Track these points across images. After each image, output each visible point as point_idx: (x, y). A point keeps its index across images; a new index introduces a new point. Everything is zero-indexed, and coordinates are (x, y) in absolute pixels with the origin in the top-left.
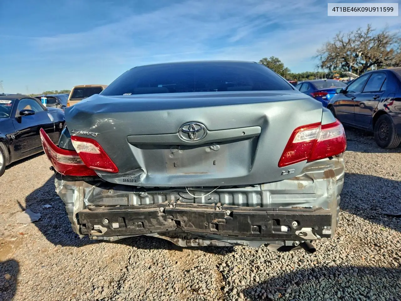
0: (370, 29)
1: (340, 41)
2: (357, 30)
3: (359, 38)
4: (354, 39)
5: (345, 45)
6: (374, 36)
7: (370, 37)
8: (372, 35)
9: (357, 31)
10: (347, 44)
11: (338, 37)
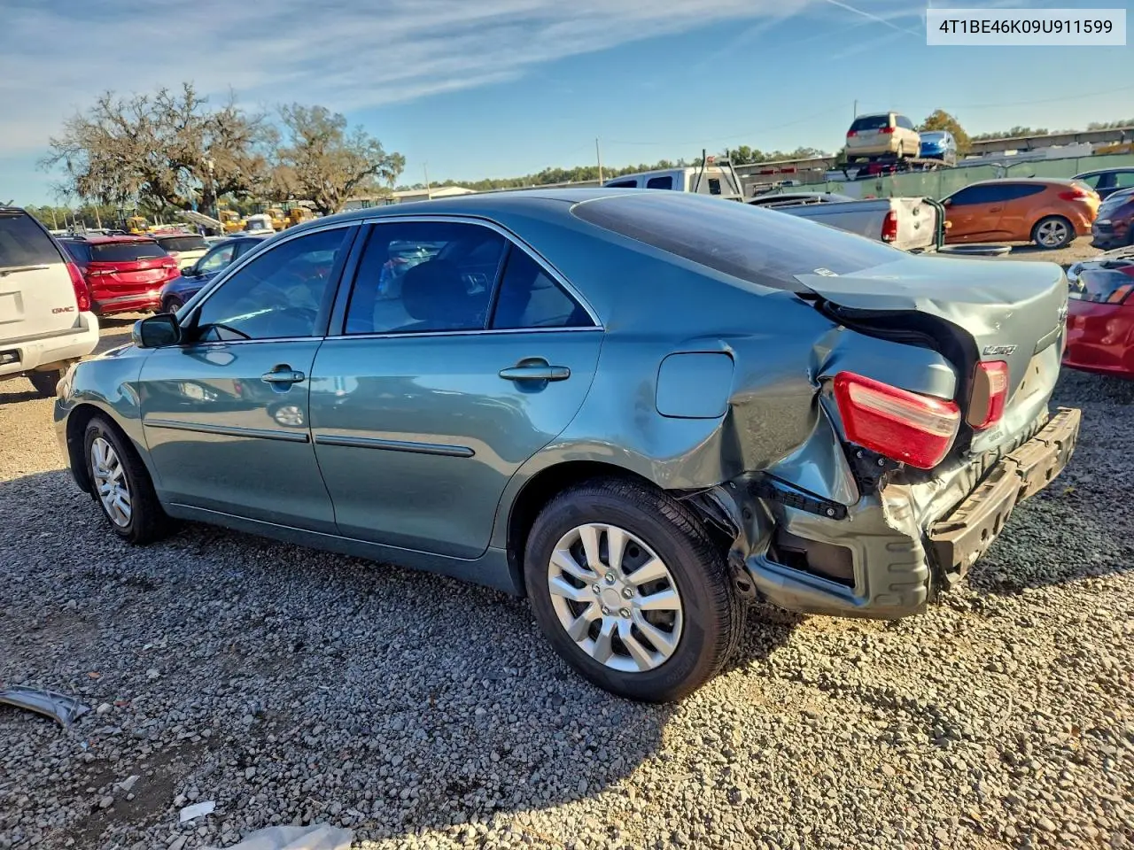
0: (193, 97)
1: (116, 121)
2: (157, 95)
3: (169, 119)
4: (154, 118)
5: (133, 133)
6: (208, 117)
7: (199, 118)
8: (201, 112)
9: (159, 99)
10: (137, 130)
11: (105, 107)
